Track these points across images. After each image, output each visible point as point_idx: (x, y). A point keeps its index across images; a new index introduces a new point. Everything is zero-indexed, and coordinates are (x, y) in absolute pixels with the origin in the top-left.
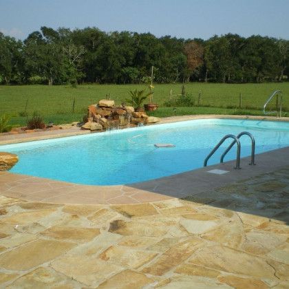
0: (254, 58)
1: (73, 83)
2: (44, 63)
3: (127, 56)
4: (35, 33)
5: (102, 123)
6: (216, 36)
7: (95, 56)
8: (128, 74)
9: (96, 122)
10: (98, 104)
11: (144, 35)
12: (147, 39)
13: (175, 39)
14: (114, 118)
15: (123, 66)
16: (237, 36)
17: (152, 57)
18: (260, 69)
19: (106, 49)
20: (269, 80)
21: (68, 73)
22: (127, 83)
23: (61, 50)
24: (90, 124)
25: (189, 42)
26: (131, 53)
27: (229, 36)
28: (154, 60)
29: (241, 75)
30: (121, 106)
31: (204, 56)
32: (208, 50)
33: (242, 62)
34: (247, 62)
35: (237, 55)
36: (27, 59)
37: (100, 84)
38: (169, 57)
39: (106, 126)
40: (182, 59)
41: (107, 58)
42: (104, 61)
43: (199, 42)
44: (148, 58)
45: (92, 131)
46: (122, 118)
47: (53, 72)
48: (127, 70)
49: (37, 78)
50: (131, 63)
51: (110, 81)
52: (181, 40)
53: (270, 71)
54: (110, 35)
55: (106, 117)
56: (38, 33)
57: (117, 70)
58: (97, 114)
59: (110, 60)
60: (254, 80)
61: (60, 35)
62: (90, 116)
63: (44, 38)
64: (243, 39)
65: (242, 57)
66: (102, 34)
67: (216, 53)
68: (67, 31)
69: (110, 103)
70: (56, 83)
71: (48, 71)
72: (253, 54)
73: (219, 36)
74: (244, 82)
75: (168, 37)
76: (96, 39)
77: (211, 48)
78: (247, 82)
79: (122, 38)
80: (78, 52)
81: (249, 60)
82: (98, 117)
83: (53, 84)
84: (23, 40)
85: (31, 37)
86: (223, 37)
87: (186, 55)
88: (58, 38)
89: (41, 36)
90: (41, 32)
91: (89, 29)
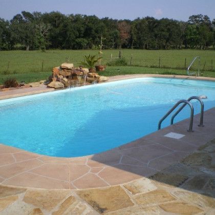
0: (164, 33)
1: (43, 49)
2: (24, 36)
3: (79, 31)
4: (18, 15)
5: (63, 82)
6: (139, 18)
7: (57, 31)
8: (80, 42)
9: (59, 81)
10: (61, 67)
11: (91, 16)
12: (93, 19)
13: (111, 20)
14: (73, 78)
15: (77, 37)
16: (152, 18)
17: (97, 32)
18: (168, 40)
19: (65, 26)
20: (174, 48)
21: (40, 42)
22: (79, 49)
23: (35, 27)
24: (54, 83)
25: (121, 22)
26: (82, 29)
27: (148, 18)
28: (98, 33)
29: (155, 44)
30: (79, 68)
31: (131, 31)
32: (133, 27)
33: (156, 36)
34: (159, 35)
35: (153, 31)
36: (12, 33)
37: (61, 49)
38: (108, 31)
39: (67, 85)
40: (116, 33)
41: (66, 32)
42: (64, 34)
43: (127, 22)
44: (93, 32)
45: (56, 89)
46: (79, 78)
47: (30, 42)
48: (79, 40)
49: (19, 45)
50: (82, 35)
51: (68, 48)
52: (116, 21)
53: (174, 42)
54: (68, 16)
55: (67, 77)
56: (20, 15)
57: (73, 40)
58: (60, 75)
59: (68, 33)
60: (164, 48)
61: (34, 16)
62: (54, 76)
63: (24, 18)
64: (157, 20)
65: (156, 32)
66: (63, 16)
67: (139, 30)
68: (39, 14)
69: (70, 66)
70: (31, 49)
71: (26, 41)
72: (163, 31)
73: (141, 18)
74: (157, 49)
75: (107, 19)
76: (59, 19)
77: (136, 26)
78: (159, 49)
79: (76, 19)
80: (46, 28)
81: (161, 34)
82: (61, 77)
83: (30, 50)
84: (9, 20)
85: (15, 18)
86: (143, 19)
87: (119, 30)
88: (33, 19)
89: (22, 17)
90: (22, 15)
91: (54, 12)
